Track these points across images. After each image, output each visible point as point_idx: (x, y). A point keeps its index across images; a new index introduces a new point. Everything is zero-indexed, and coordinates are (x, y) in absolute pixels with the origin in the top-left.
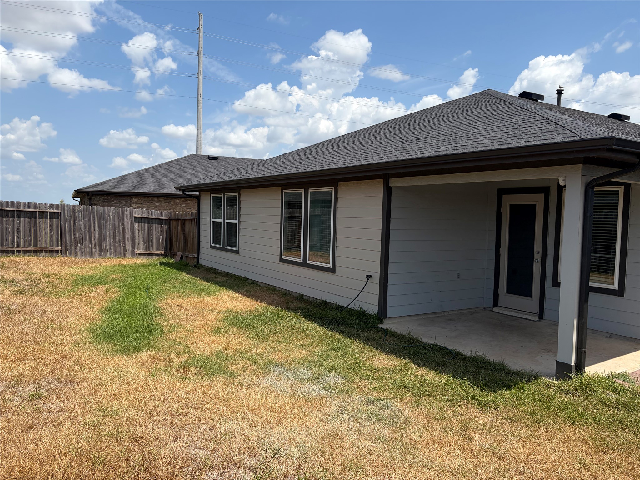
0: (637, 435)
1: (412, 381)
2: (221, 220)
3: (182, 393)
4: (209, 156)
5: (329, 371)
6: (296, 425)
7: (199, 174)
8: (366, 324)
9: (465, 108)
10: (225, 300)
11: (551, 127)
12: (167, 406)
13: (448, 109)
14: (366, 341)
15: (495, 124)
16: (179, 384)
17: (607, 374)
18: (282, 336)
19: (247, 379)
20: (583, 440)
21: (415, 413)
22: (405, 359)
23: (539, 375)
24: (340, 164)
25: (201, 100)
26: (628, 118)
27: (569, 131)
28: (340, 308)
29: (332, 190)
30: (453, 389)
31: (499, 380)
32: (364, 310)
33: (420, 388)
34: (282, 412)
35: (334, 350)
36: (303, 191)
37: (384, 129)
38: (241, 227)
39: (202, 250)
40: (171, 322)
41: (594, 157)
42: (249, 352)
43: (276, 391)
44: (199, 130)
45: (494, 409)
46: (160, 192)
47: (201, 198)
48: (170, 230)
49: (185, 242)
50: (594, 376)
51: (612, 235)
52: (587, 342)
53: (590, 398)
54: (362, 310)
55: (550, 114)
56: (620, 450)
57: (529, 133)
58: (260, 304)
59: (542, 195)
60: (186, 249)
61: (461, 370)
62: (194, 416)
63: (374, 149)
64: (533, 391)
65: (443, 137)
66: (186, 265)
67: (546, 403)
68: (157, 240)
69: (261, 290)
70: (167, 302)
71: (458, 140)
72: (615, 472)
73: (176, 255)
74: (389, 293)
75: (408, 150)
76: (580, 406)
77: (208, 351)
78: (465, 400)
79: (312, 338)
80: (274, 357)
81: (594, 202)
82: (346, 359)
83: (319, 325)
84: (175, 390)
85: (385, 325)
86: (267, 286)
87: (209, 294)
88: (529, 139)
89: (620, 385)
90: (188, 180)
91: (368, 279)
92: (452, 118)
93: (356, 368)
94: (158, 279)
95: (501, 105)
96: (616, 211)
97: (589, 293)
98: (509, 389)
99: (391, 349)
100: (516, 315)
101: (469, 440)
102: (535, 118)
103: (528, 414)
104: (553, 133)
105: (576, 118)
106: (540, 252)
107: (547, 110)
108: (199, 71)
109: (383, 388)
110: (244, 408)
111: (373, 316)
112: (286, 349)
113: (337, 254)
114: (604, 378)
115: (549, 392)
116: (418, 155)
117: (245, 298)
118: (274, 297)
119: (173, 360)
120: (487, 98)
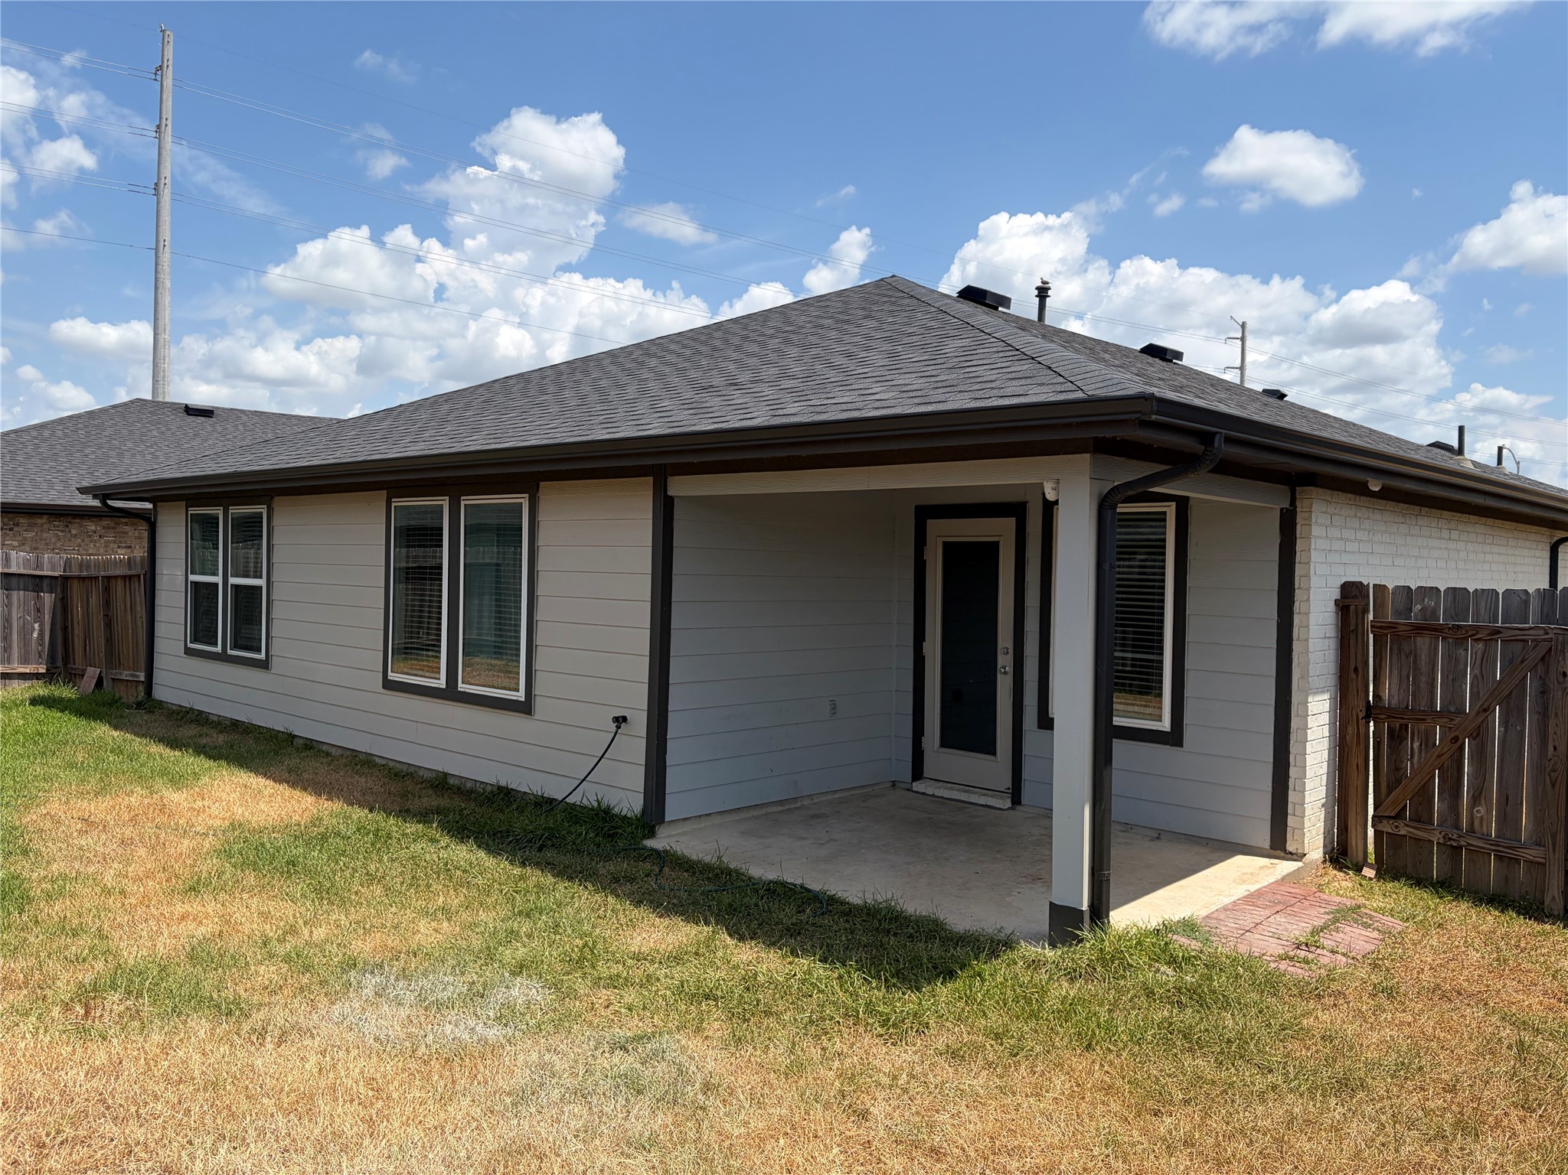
0: (1221, 1063)
1: (724, 980)
2: (218, 579)
3: (74, 1076)
4: (186, 406)
5: (513, 974)
6: (416, 1133)
7: (158, 453)
8: (612, 841)
9: (842, 317)
10: (224, 796)
11: (1025, 367)
12: (27, 1119)
13: (803, 317)
14: (612, 884)
15: (907, 356)
16: (69, 1049)
17: (1154, 924)
18: (387, 889)
19: (280, 1016)
20: (1110, 1087)
21: (731, 1064)
22: (707, 923)
23: (1014, 938)
24: (543, 436)
25: (166, 257)
26: (1179, 355)
27: (1061, 380)
28: (546, 803)
29: (523, 500)
30: (822, 992)
31: (928, 959)
32: (608, 806)
33: (743, 997)
34: (377, 1098)
35: (528, 915)
36: (445, 502)
37: (654, 355)
38: (274, 597)
39: (160, 662)
40: (55, 867)
41: (1114, 438)
42: (289, 937)
43: (363, 1042)
44: (161, 337)
45: (917, 1031)
46: (36, 502)
47: (160, 518)
48: (63, 607)
49: (109, 640)
50: (1128, 932)
51: (1156, 611)
52: (1113, 852)
53: (1122, 983)
54: (604, 806)
55: (1022, 339)
56: (1187, 1102)
57: (979, 380)
58: (328, 804)
59: (1011, 522)
60: (113, 658)
61: (841, 941)
62: (112, 1140)
63: (628, 402)
64: (1002, 979)
65: (792, 382)
66: (113, 702)
67: (1030, 1004)
68: (25, 632)
69: (330, 765)
70: (45, 812)
71: (824, 390)
72: (1180, 1156)
73: (83, 676)
74: (670, 759)
75: (710, 410)
76: (1101, 1005)
77: (163, 946)
78: (849, 1017)
79: (468, 888)
80: (362, 947)
81: (1118, 537)
82: (558, 937)
83: (489, 851)
84: (57, 1068)
85: (659, 842)
86: (349, 753)
87: (177, 781)
88: (980, 392)
89: (1181, 946)
90: (122, 469)
91: (618, 727)
92: (813, 339)
93: (582, 960)
94: (24, 746)
95: (919, 314)
96: (1161, 557)
97: (1114, 740)
98: (950, 978)
99: (675, 901)
100: (963, 797)
101: (861, 1117)
102: (991, 345)
103: (992, 1035)
104: (1029, 381)
105: (1077, 351)
106: (1011, 651)
107: (1017, 330)
108: (159, 179)
109: (653, 1004)
110: (265, 1101)
111: (631, 818)
112: (396, 921)
113: (539, 664)
114: (1147, 933)
115: (1036, 979)
116: (734, 422)
117: (284, 790)
118: (366, 782)
119: (55, 979)
120: (890, 296)
